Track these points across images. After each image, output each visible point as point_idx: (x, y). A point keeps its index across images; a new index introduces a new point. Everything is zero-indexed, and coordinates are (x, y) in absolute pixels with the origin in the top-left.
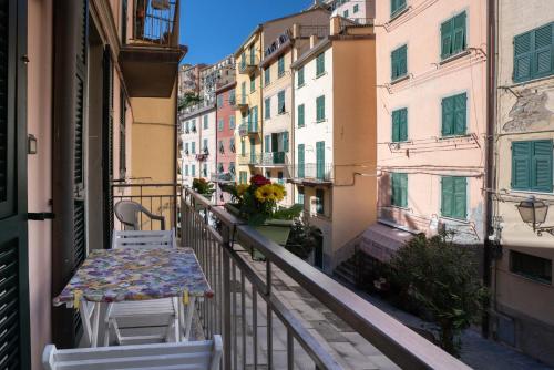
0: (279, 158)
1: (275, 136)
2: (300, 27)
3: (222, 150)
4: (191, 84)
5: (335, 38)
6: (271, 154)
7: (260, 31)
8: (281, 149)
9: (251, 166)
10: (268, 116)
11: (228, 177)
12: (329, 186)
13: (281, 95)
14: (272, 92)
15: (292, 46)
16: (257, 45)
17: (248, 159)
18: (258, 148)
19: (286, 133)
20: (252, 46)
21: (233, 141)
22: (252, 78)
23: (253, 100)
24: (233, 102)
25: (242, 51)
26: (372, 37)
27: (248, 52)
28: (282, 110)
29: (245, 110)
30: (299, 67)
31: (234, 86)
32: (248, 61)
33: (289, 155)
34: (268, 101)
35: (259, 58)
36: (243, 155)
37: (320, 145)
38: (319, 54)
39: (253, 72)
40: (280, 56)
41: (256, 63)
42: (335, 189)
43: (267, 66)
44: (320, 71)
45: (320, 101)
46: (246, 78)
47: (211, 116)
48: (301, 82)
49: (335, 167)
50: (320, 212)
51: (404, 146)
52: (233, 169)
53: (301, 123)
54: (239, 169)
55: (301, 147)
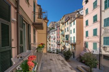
0: (67, 39)
1: (67, 35)
2: (71, 16)
3: (58, 38)
4: (53, 25)
5: (77, 18)
6: (66, 39)
7: (64, 16)
8: (68, 38)
9: (63, 41)
10: (66, 32)
11: (59, 43)
12: (75, 44)
13: (68, 28)
14: (66, 27)
15: (69, 19)
16: (64, 19)
17: (62, 39)
18: (64, 37)
19: (69, 35)
20: (63, 19)
21: (60, 36)
22: (63, 25)
23: (63, 29)
24: (60, 29)
25: (61, 20)
26: (83, 18)
27: (62, 20)
28: (68, 31)
29: (62, 31)
30: (71, 23)
31: (60, 26)
32: (62, 22)
33: (69, 39)
34: (66, 29)
35: (64, 21)
36: (61, 39)
37: (74, 37)
38: (74, 21)
39: (63, 24)
40: (68, 21)
41: (64, 22)
42: (76, 45)
43: (65, 23)
44: (74, 24)
45: (74, 29)
46: (62, 25)
47: (56, 32)
48: (71, 26)
49: (76, 41)
50: (74, 49)
51: (87, 37)
52: (60, 41)
53: (71, 33)
54: (61, 41)
55: (71, 37)
